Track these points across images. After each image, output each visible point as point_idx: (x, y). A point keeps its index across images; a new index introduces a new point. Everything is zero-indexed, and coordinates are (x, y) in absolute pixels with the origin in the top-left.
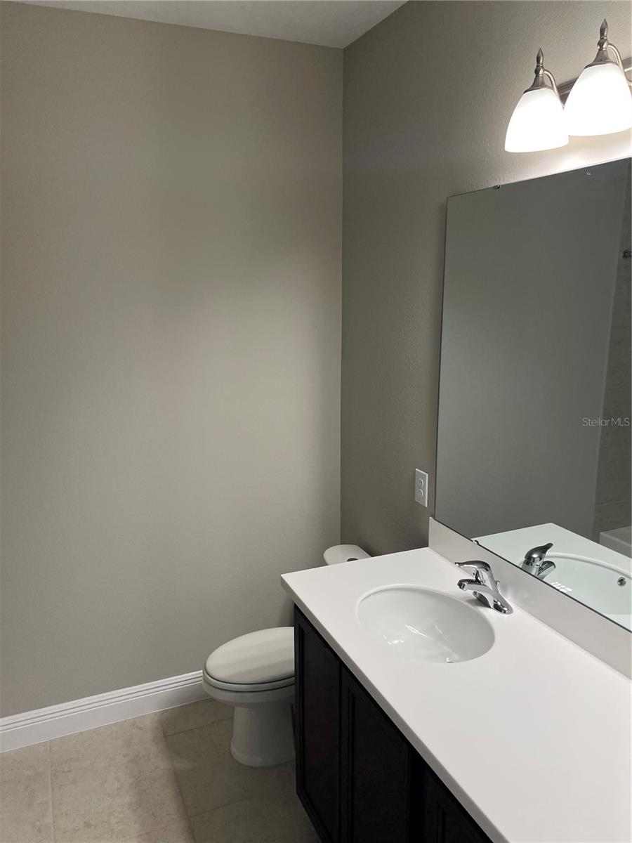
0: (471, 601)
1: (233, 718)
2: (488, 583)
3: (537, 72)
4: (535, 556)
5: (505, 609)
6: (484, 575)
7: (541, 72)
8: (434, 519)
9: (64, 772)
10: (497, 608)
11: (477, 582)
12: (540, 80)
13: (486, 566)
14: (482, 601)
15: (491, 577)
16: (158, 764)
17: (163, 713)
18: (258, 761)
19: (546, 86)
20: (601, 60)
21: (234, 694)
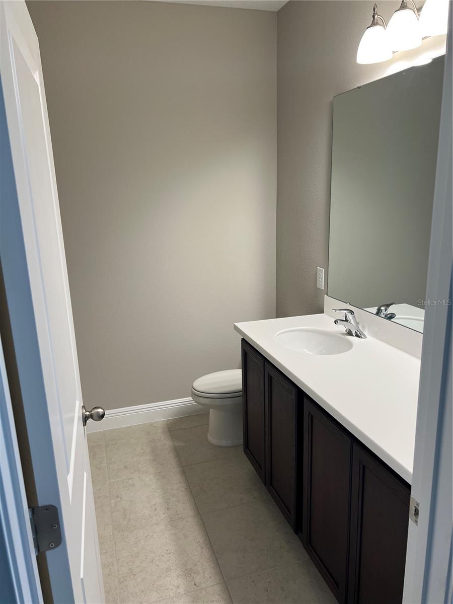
0: (343, 334)
1: (208, 424)
2: (352, 321)
3: (374, 17)
4: (382, 308)
5: (362, 336)
6: (350, 316)
7: (376, 16)
8: (327, 295)
9: (112, 445)
10: (357, 336)
11: (346, 321)
12: (376, 21)
13: (352, 312)
14: (350, 333)
15: (354, 317)
16: (166, 443)
17: (168, 420)
18: (224, 443)
19: (379, 24)
20: (403, 7)
21: (209, 399)
